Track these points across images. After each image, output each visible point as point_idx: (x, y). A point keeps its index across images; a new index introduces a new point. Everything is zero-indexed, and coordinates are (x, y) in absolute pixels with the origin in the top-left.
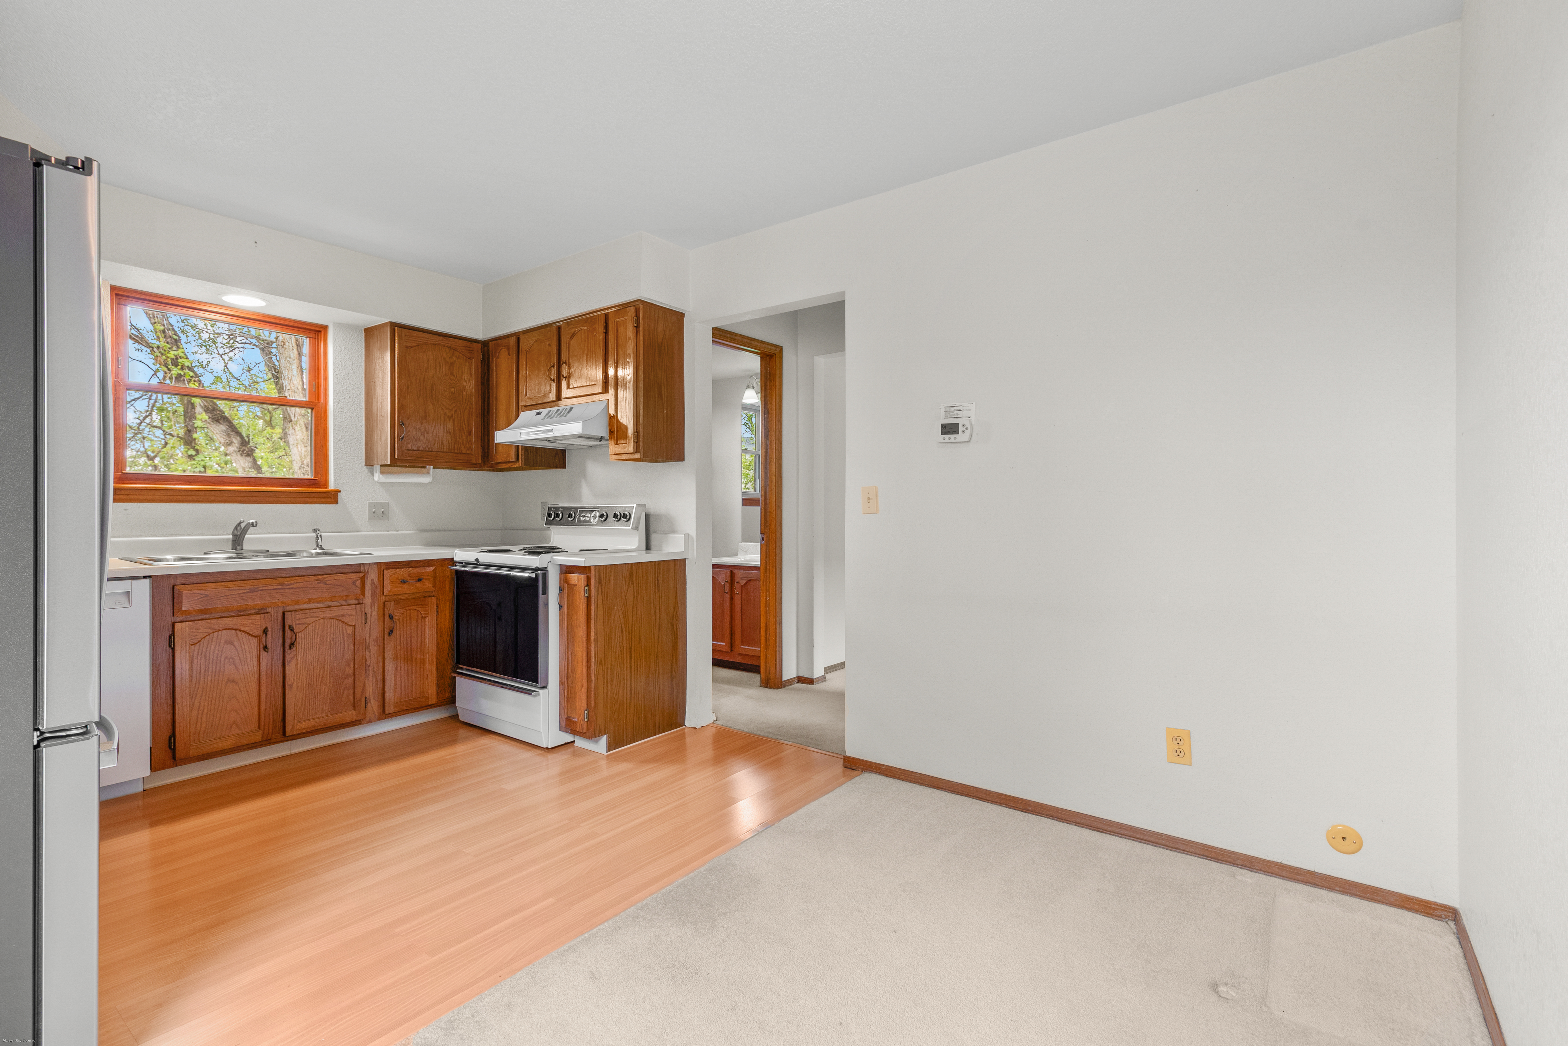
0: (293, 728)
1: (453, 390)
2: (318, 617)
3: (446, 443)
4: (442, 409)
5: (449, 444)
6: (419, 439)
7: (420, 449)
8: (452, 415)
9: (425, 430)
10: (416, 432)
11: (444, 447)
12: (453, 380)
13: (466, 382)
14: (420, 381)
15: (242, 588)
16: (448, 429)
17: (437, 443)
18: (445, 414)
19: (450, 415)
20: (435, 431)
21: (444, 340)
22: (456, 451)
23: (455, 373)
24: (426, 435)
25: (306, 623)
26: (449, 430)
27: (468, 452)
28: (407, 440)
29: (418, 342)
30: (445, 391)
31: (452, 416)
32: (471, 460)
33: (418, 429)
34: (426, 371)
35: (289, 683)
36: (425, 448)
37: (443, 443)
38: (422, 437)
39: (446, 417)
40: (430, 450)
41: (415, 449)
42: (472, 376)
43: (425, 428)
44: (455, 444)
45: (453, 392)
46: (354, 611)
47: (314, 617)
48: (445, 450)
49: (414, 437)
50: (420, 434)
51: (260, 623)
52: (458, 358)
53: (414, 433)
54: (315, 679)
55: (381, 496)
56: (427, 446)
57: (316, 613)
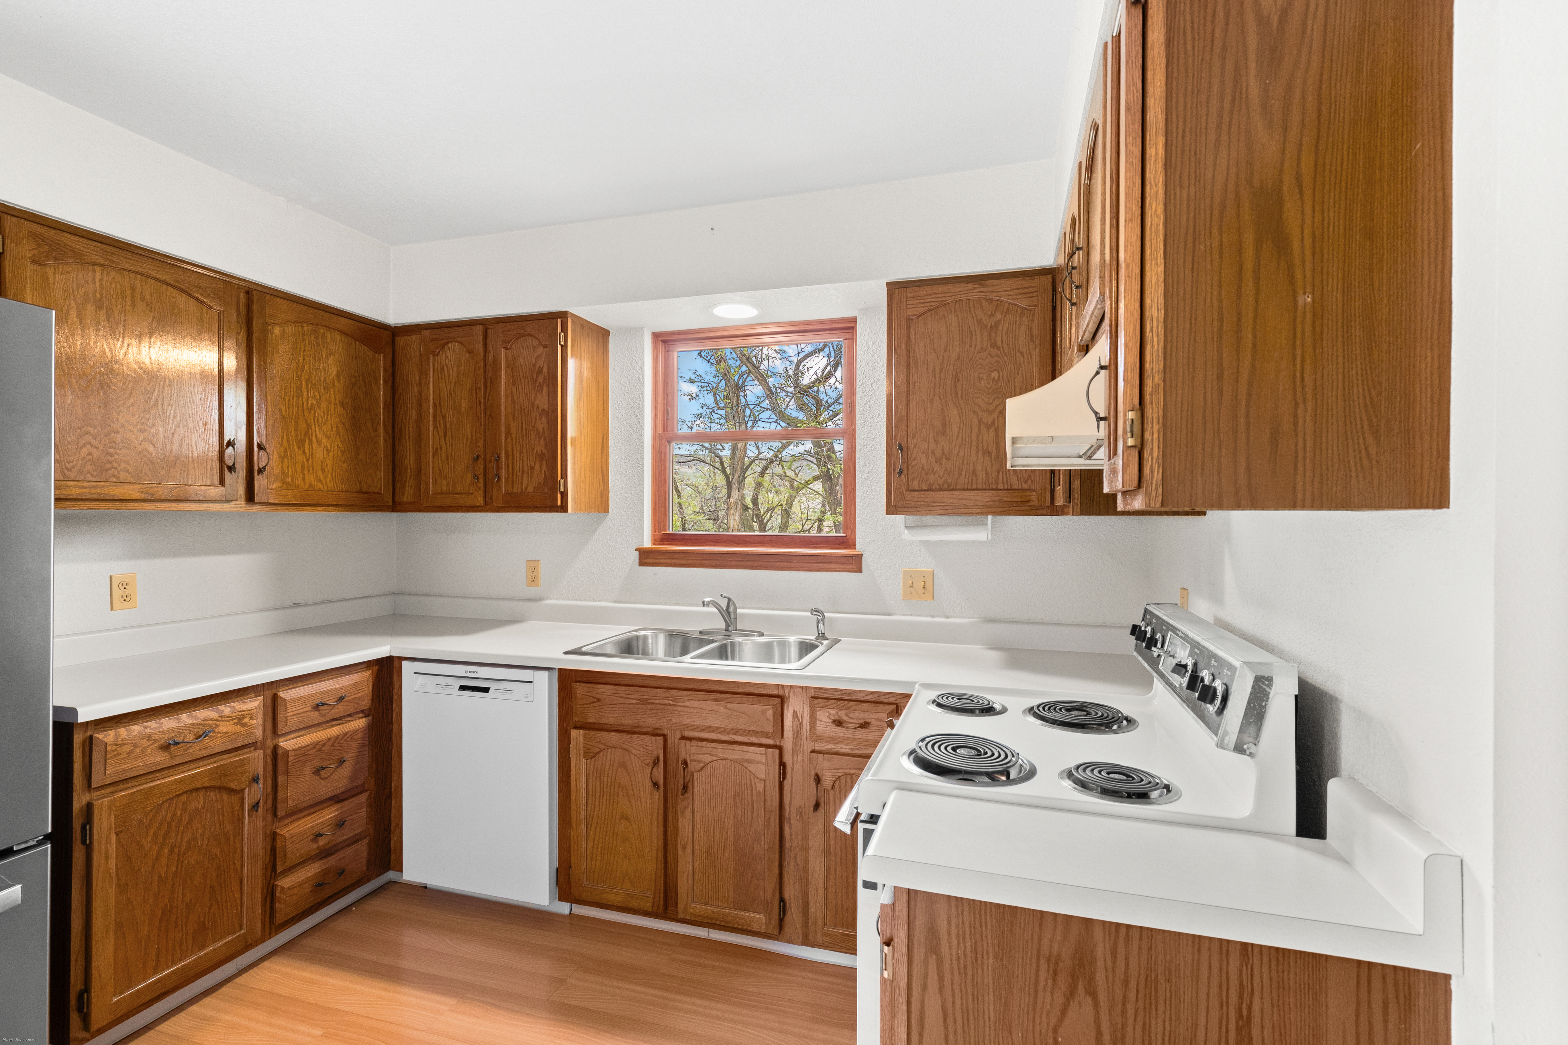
0: (686, 908)
1: (995, 375)
2: (716, 756)
3: (981, 475)
4: (975, 412)
5: (987, 473)
6: (933, 471)
7: (934, 488)
8: (994, 420)
9: (943, 454)
10: (927, 459)
11: (977, 480)
12: (996, 356)
13: (1022, 354)
14: (934, 371)
15: (633, 697)
16: (985, 447)
17: (963, 473)
18: (980, 421)
19: (990, 422)
20: (961, 454)
21: (975, 288)
22: (1000, 486)
23: (999, 344)
24: (944, 462)
25: (701, 761)
26: (987, 449)
27: (1025, 486)
28: (912, 473)
29: (929, 304)
30: (980, 379)
31: (993, 422)
32: (1028, 501)
33: (930, 455)
34: (945, 350)
35: (683, 843)
36: (943, 485)
37: (974, 473)
38: (937, 468)
39: (982, 426)
40: (952, 488)
41: (925, 487)
42: (1033, 341)
43: (943, 449)
44: (999, 473)
45: (996, 378)
46: (764, 757)
47: (712, 755)
48: (980, 486)
49: (923, 468)
50: (933, 460)
51: (650, 748)
52: (1006, 313)
53: (924, 461)
54: (716, 847)
55: (924, 563)
56: (946, 482)
57: (715, 750)
